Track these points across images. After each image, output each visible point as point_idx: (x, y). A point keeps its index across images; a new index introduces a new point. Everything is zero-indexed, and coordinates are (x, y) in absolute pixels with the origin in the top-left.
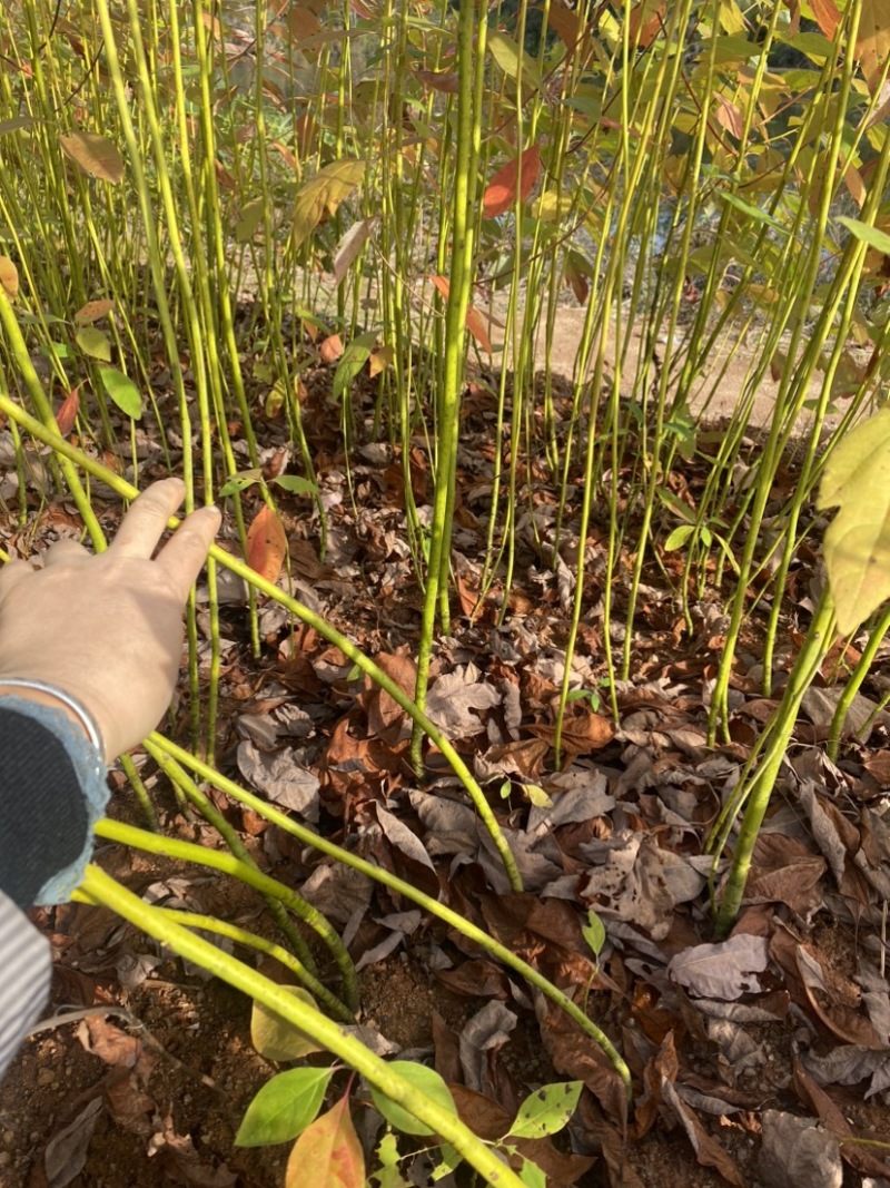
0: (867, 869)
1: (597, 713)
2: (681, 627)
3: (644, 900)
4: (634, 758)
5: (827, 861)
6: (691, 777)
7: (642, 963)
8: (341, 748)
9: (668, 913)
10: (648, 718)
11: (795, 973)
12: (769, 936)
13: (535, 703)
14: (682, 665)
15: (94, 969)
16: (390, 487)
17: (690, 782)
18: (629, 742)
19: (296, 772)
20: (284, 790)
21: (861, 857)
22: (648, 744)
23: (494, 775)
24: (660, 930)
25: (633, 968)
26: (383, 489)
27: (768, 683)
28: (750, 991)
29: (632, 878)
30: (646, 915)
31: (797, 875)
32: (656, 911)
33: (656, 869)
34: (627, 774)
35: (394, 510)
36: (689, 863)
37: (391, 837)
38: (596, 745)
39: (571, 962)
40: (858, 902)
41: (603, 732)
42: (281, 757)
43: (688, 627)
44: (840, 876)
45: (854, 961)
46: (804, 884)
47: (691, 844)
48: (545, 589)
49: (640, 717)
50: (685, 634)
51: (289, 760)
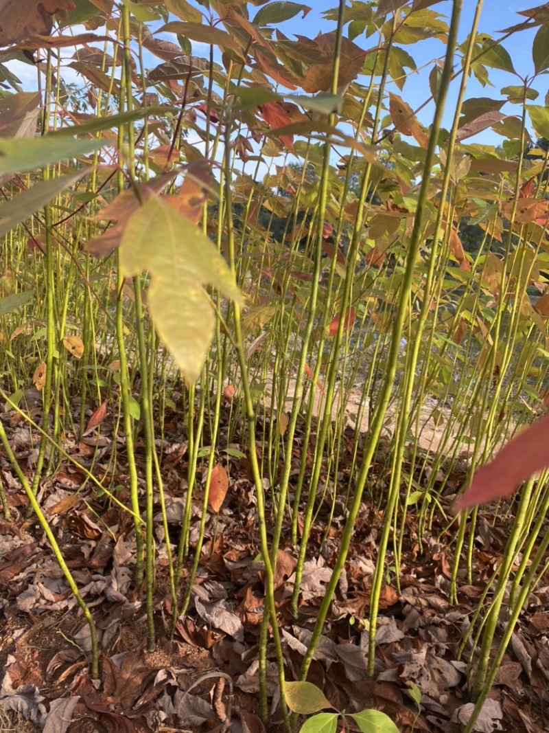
0: (543, 669)
1: (390, 585)
2: (416, 549)
3: (432, 683)
4: (409, 612)
5: (522, 666)
6: (443, 620)
7: (436, 718)
8: (251, 602)
9: (446, 690)
10: (413, 591)
11: (519, 720)
12: (501, 702)
13: (354, 581)
14: (420, 569)
15: (134, 716)
16: (242, 468)
17: (443, 623)
18: (407, 602)
19: (226, 614)
20: (224, 622)
21: (539, 662)
22: (416, 604)
23: (343, 614)
24: (444, 698)
25: (431, 721)
26: (238, 468)
27: (470, 577)
28: (498, 728)
29: (425, 669)
30: (435, 692)
31: (509, 671)
32: (439, 689)
33: (435, 665)
34: (407, 620)
35: (246, 480)
36: (452, 664)
37: (291, 646)
38: (390, 604)
39: (402, 712)
40: (540, 689)
41: (392, 596)
42: (218, 605)
43: (420, 549)
44: (530, 674)
45: (543, 722)
46: (513, 677)
47: (449, 656)
48: (339, 526)
49: (410, 590)
50: (418, 553)
51: (223, 607)
